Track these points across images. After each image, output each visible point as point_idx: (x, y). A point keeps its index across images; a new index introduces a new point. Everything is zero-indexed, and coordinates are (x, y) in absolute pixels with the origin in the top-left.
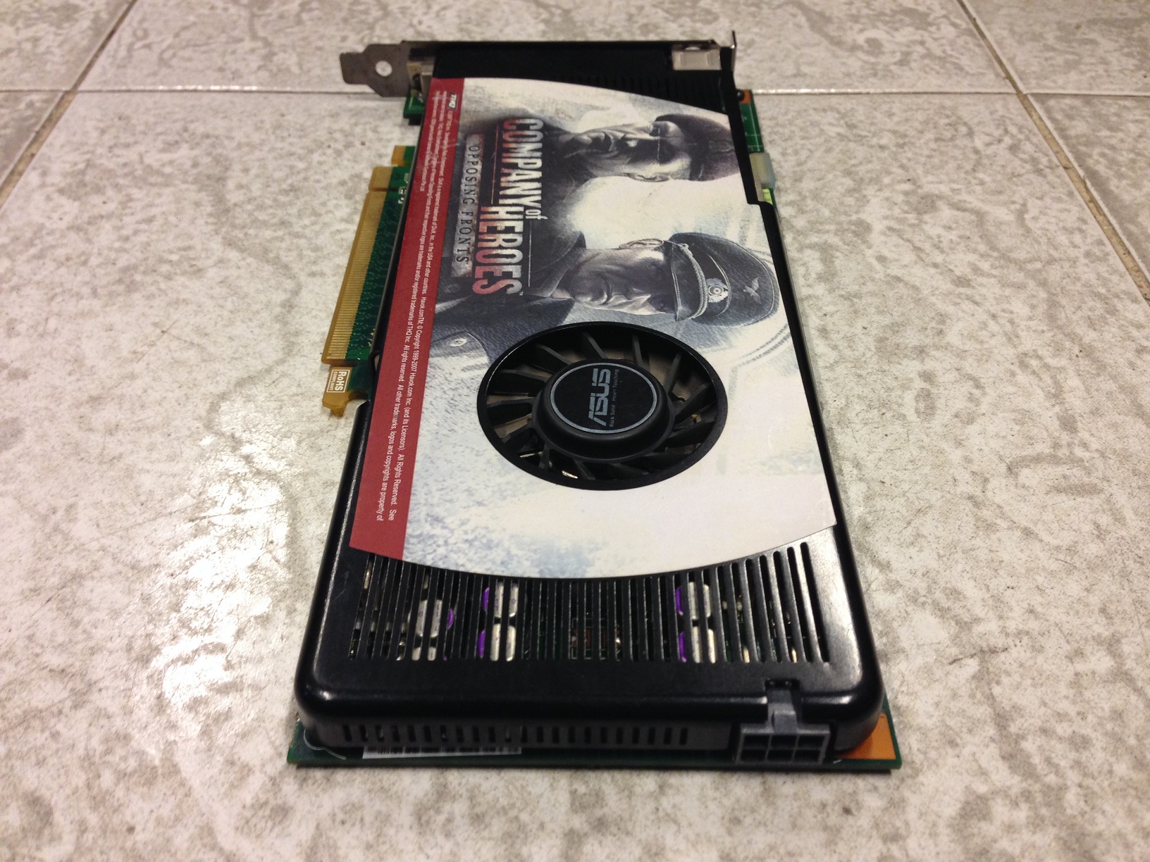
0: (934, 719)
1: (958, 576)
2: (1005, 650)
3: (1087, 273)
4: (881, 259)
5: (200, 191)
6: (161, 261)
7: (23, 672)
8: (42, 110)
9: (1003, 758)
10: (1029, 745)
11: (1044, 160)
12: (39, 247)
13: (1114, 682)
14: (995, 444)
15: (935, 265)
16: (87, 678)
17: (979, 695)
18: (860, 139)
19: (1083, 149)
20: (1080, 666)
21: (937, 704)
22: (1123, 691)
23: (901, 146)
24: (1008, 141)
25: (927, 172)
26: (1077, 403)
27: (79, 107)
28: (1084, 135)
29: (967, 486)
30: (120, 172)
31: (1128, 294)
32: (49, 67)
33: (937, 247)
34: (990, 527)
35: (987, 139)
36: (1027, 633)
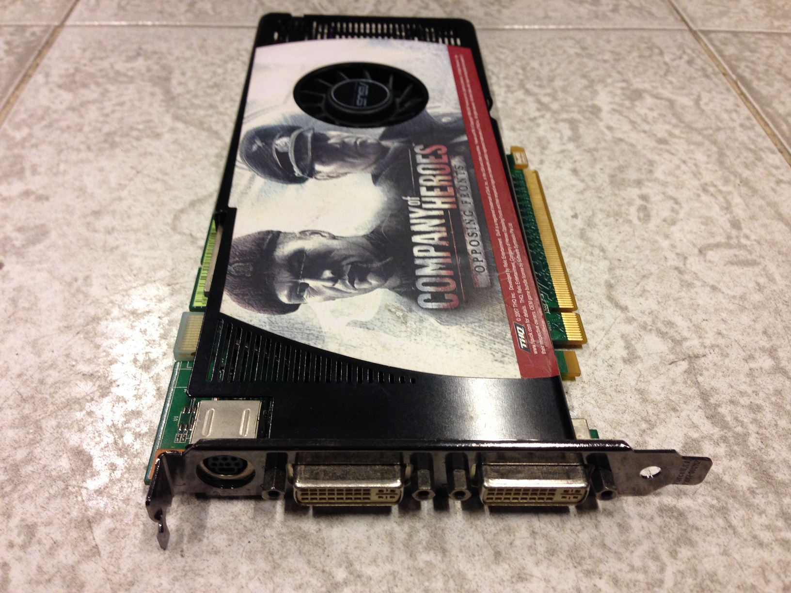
0: (662, 396)
1: (671, 313)
2: (704, 356)
3: (742, 136)
4: (609, 128)
5: (154, 86)
6: (132, 129)
7: (65, 376)
8: (41, 37)
9: (707, 418)
10: (723, 410)
11: (710, 70)
12: (48, 120)
13: (775, 373)
14: (690, 237)
15: (645, 132)
16: (109, 379)
17: (689, 382)
18: (590, 56)
19: (734, 63)
20: (753, 365)
21: (663, 388)
22: (781, 378)
23: (617, 60)
24: (686, 58)
25: (635, 76)
26: (740, 212)
27: (66, 37)
28: (734, 55)
29: (673, 261)
30: (98, 74)
31: (769, 149)
33: (645, 120)
34: (690, 285)
35: (673, 57)
36: (718, 346)
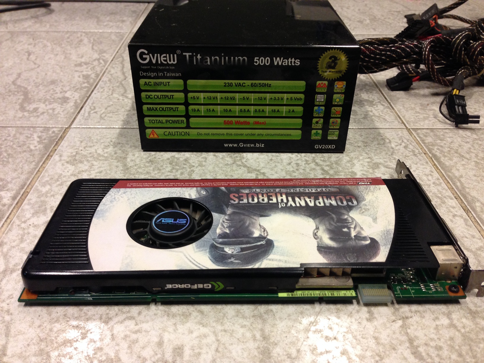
0: (388, 341)
2: (411, 317)
3: (434, 189)
5: (118, 162)
7: (63, 327)
8: (58, 134)
9: (412, 353)
10: (421, 349)
11: (417, 151)
12: (61, 182)
13: (450, 328)
16: (86, 329)
17: (403, 333)
19: (431, 147)
21: (388, 336)
22: (453, 331)
23: (365, 146)
24: (403, 144)
25: (375, 155)
27: (71, 133)
28: (431, 142)
30: (89, 156)
31: (449, 196)
32: (59, 119)
35: (396, 144)
36: (419, 311)
